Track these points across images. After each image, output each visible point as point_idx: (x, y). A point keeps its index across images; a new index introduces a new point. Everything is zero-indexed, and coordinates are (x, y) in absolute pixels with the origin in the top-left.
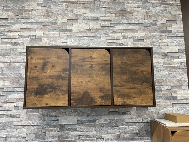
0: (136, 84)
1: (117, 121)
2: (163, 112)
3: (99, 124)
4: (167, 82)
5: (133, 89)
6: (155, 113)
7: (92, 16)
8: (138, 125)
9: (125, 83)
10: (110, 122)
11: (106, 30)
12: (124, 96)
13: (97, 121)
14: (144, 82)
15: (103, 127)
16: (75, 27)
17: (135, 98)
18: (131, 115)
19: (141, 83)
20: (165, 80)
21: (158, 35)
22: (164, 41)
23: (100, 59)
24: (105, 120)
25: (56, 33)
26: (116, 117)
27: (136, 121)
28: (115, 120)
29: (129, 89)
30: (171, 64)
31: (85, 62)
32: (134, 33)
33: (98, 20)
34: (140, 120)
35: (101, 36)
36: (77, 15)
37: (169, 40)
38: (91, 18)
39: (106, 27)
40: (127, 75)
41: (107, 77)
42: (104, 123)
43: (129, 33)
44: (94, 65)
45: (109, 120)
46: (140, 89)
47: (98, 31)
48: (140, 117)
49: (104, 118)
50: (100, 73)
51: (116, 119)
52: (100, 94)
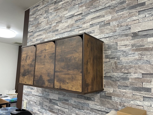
0: (69, 70)
1: (83, 104)
2: (130, 105)
3: (71, 104)
4: (136, 69)
5: (67, 75)
6: (120, 105)
7: (70, 15)
8: (101, 113)
9: (62, 70)
10: (78, 104)
11: (78, 23)
12: (61, 81)
13: (69, 101)
14: (75, 69)
15: (73, 107)
16: (60, 26)
17: (68, 83)
18: (95, 101)
19: (73, 69)
20: (134, 66)
21: (127, 13)
22: (134, 18)
23: (50, 50)
24: (75, 101)
26: (82, 101)
27: (99, 108)
28: (81, 103)
29: (64, 74)
30: (144, 46)
31: (42, 54)
32: (101, 19)
33: (73, 16)
34: (103, 109)
35: (74, 29)
36: (61, 17)
37: (142, 16)
38: (69, 16)
39: (78, 21)
40: (64, 62)
41: (52, 64)
42: (74, 104)
43: (96, 20)
44: (46, 55)
45: (78, 102)
46: (72, 75)
47: (73, 26)
48: (103, 105)
49: (74, 99)
50: (49, 61)
51: (83, 103)
52: (48, 78)
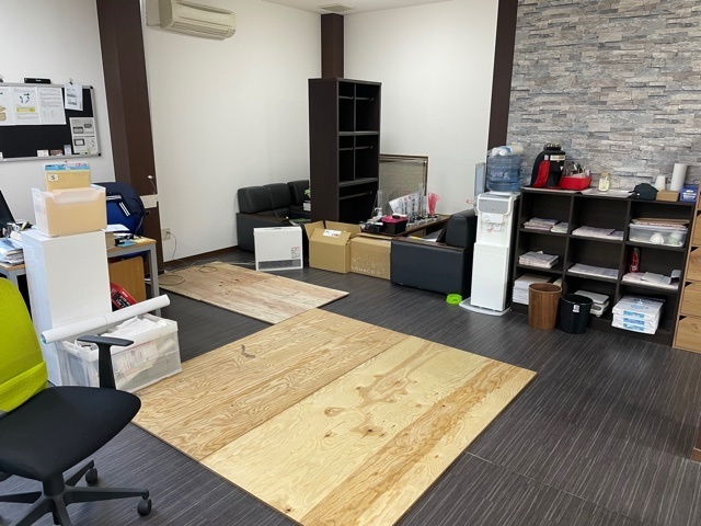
16: (612, 97)
25: (585, 107)
33: (645, 86)
36: (616, 80)
38: (636, 84)
39: (656, 97)
47: (643, 103)
